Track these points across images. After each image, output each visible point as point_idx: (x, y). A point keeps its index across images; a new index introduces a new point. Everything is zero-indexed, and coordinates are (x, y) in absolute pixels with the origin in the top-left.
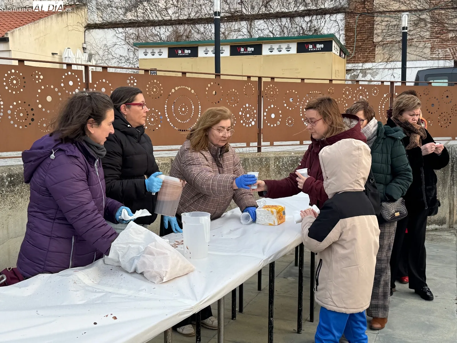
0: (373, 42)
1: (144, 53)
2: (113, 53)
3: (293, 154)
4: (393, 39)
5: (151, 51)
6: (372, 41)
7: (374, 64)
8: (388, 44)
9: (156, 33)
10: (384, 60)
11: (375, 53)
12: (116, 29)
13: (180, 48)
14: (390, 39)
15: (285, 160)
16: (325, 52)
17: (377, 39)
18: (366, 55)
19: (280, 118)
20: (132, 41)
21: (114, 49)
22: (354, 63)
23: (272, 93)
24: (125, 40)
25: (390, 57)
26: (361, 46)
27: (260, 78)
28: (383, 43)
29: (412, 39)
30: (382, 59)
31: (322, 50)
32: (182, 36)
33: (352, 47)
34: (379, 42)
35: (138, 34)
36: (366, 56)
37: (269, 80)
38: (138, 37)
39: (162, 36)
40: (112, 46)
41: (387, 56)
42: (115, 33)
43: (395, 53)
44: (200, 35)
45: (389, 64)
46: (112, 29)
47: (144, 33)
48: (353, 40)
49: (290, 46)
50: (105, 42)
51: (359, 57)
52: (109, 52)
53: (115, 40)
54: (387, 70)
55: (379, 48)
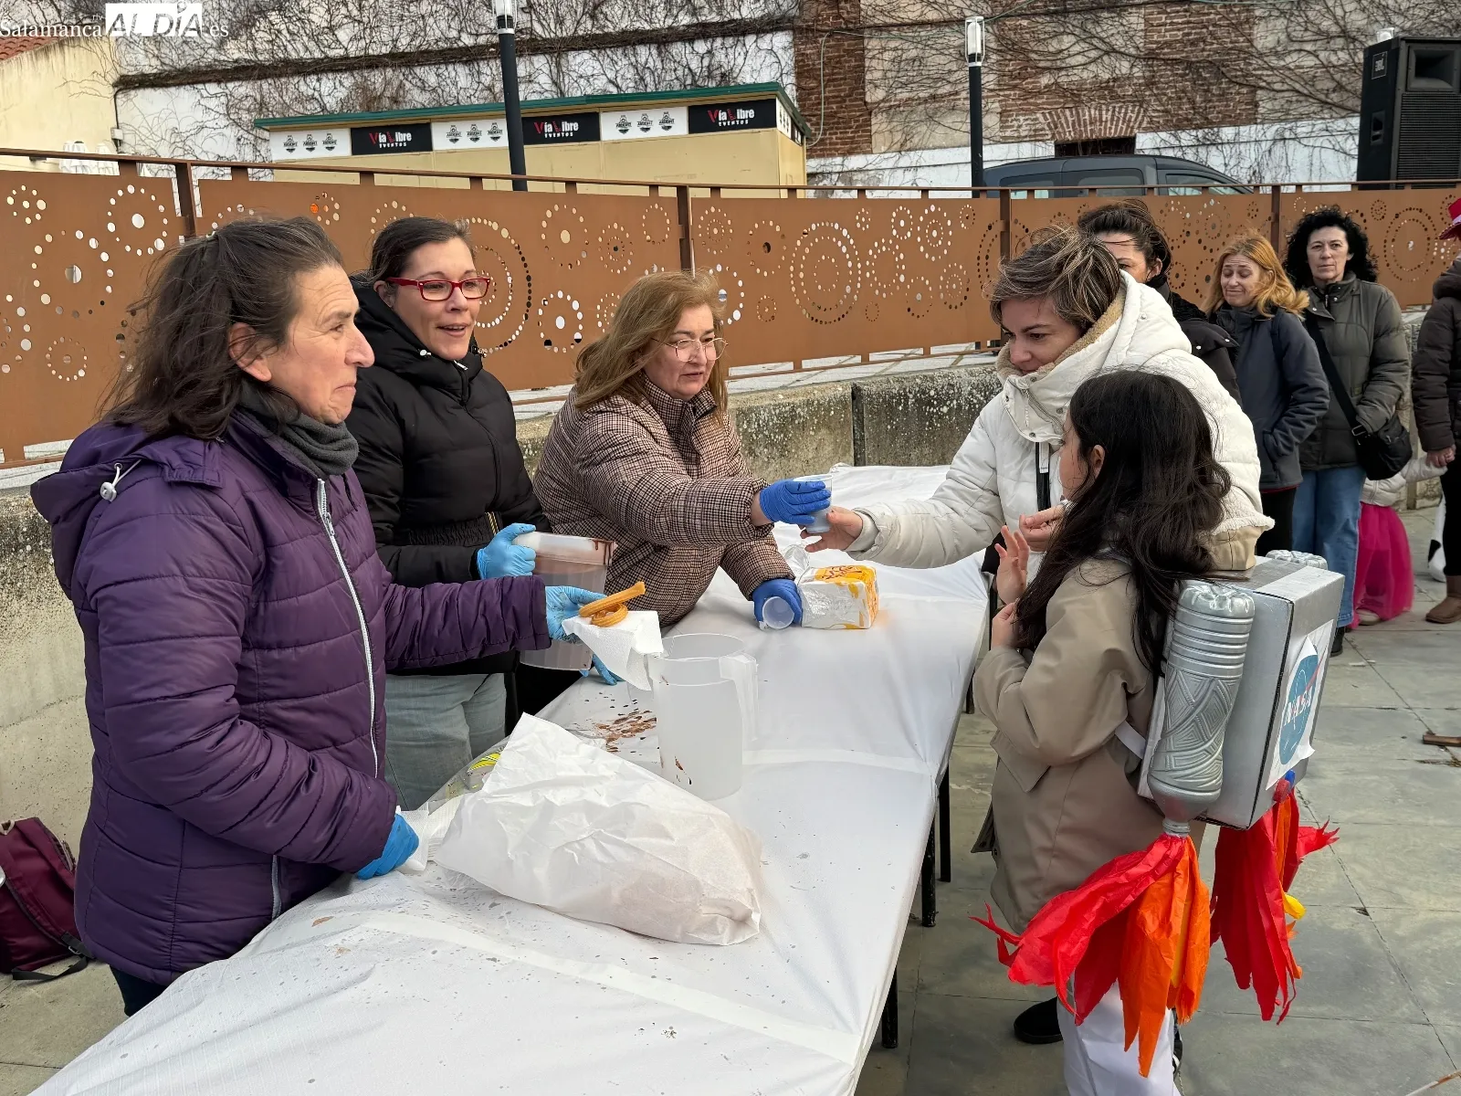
0: (866, 103)
1: (286, 145)
2: (198, 151)
3: (781, 397)
4: (911, 95)
5: (305, 140)
6: (861, 99)
7: (870, 158)
8: (899, 106)
9: (310, 92)
10: (893, 149)
11: (870, 131)
12: (200, 86)
13: (383, 129)
14: (904, 95)
15: (764, 416)
16: (757, 130)
17: (874, 95)
18: (850, 135)
19: (742, 300)
20: (245, 117)
21: (199, 139)
22: (822, 156)
23: (716, 231)
24: (229, 115)
25: (906, 140)
26: (836, 113)
27: (682, 190)
28: (887, 104)
29: (957, 93)
30: (888, 144)
31: (752, 124)
32: (380, 97)
33: (814, 116)
34: (879, 103)
35: (262, 97)
36: (849, 138)
37: (706, 193)
38: (262, 105)
39: (326, 100)
40: (193, 132)
41: (898, 137)
42: (199, 97)
43: (919, 129)
44: (428, 94)
45: (906, 158)
47: (276, 95)
48: (816, 99)
49: (671, 117)
51: (834, 140)
52: (186, 147)
53: (199, 115)
54: (900, 171)
55: (879, 117)
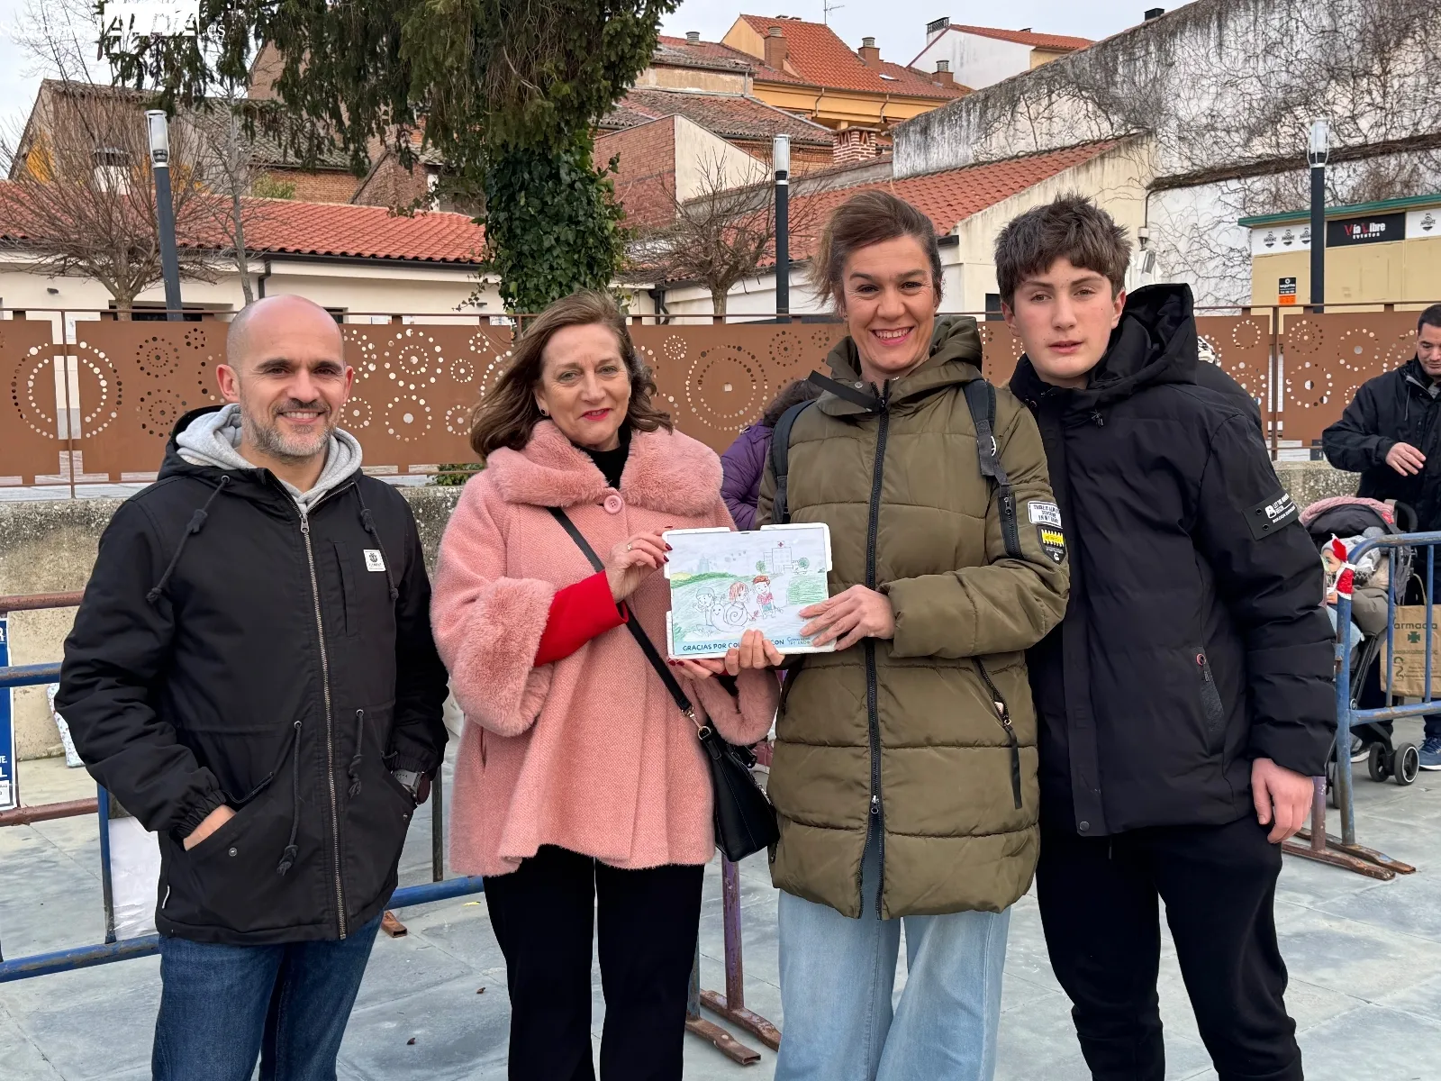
1: (1267, 240)
2: (1212, 244)
5: (1284, 235)
12: (1222, 183)
13: (1365, 220)
20: (1260, 210)
21: (1214, 234)
24: (1244, 208)
32: (1392, 183)
35: (1278, 190)
38: (1275, 198)
39: (1338, 188)
40: (1210, 227)
42: (1219, 193)
46: (1211, 185)
47: (1291, 186)
50: (1193, 220)
52: (1202, 242)
53: (1218, 211)
